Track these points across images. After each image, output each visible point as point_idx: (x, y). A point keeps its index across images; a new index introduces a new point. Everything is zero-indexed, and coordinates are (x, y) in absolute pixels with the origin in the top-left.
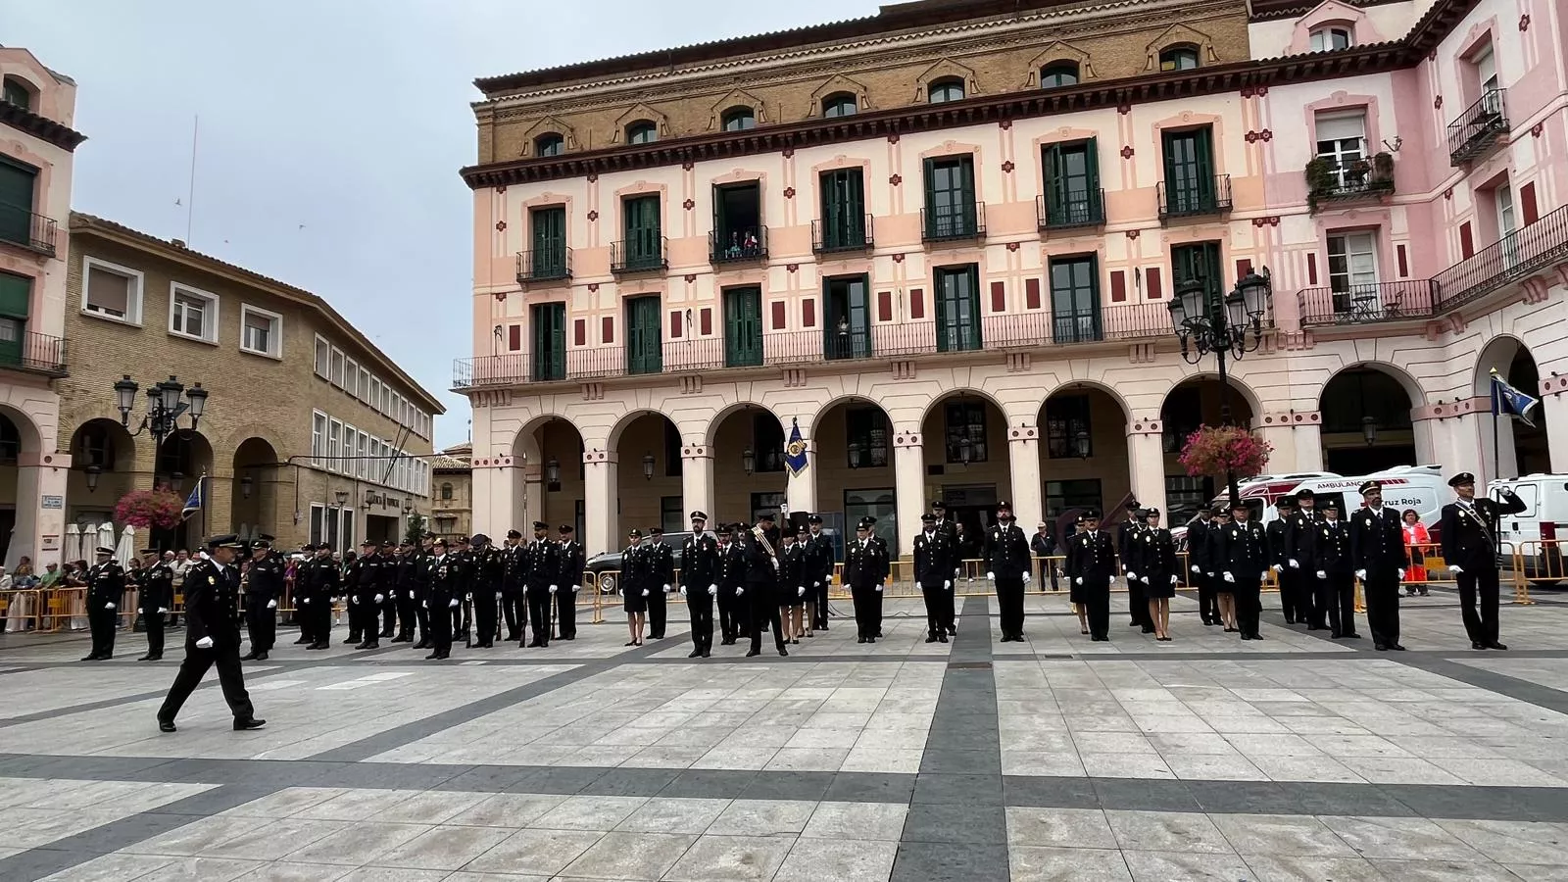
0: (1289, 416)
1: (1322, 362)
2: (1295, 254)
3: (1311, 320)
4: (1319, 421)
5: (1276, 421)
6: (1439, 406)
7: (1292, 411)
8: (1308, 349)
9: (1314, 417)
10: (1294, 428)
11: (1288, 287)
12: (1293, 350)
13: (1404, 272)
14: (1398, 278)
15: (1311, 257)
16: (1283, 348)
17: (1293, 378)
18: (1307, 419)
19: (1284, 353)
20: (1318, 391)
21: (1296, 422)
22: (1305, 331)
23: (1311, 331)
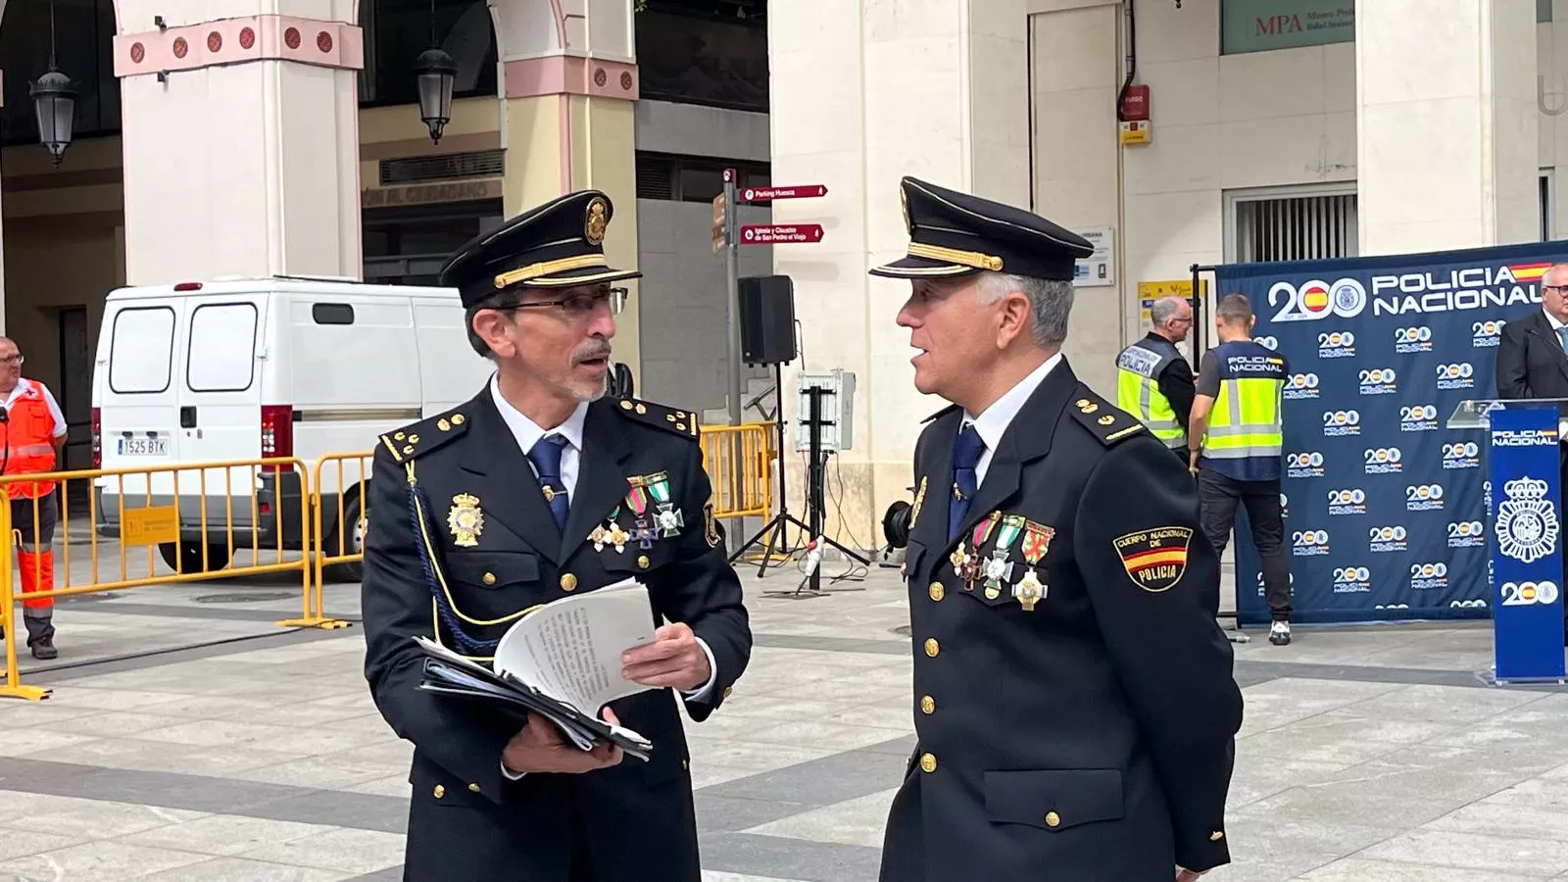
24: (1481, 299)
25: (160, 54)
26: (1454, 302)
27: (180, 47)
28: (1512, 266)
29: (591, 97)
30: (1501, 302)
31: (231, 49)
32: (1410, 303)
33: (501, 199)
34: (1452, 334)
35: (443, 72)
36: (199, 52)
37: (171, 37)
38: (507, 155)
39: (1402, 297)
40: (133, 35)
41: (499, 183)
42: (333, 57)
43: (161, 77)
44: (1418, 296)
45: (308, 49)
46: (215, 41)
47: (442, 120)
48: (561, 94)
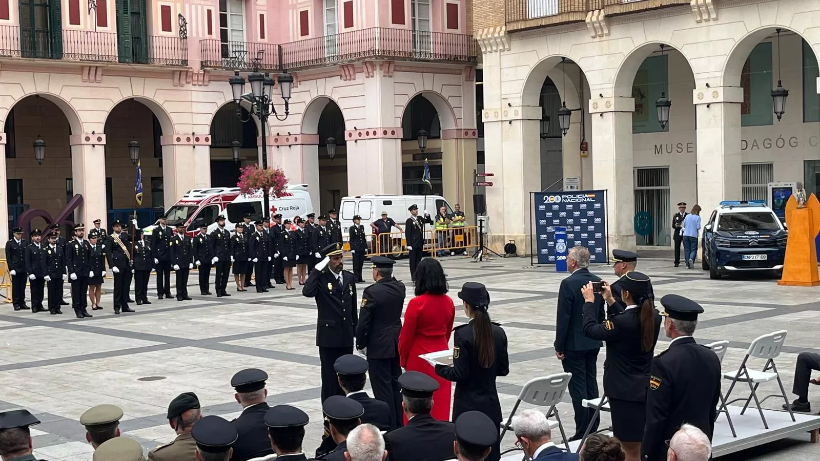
0: (191, 137)
1: (212, 97)
2: (199, 7)
3: (210, 64)
4: (210, 143)
5: (184, 141)
6: (277, 137)
7: (193, 134)
8: (205, 86)
9: (207, 139)
10: (194, 147)
11: (194, 35)
12: (195, 85)
13: (263, 36)
14: (259, 40)
15: (209, 12)
16: (189, 83)
17: (196, 108)
18: (202, 141)
19: (190, 87)
20: (209, 119)
21: (196, 143)
22: (204, 71)
23: (208, 72)
24: (581, 200)
25: (355, 136)
26: (577, 201)
27: (360, 134)
28: (587, 194)
29: (464, 139)
30: (585, 201)
31: (371, 135)
32: (569, 200)
33: (441, 165)
34: (576, 206)
35: (424, 136)
36: (364, 136)
37: (358, 132)
38: (443, 154)
39: (567, 199)
40: (349, 131)
41: (441, 162)
42: (395, 136)
43: (356, 141)
44: (570, 199)
45: (389, 135)
46: (368, 133)
47: (424, 147)
48: (456, 139)
